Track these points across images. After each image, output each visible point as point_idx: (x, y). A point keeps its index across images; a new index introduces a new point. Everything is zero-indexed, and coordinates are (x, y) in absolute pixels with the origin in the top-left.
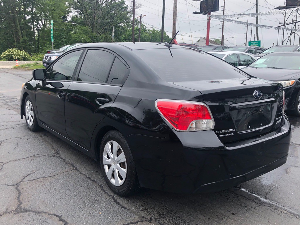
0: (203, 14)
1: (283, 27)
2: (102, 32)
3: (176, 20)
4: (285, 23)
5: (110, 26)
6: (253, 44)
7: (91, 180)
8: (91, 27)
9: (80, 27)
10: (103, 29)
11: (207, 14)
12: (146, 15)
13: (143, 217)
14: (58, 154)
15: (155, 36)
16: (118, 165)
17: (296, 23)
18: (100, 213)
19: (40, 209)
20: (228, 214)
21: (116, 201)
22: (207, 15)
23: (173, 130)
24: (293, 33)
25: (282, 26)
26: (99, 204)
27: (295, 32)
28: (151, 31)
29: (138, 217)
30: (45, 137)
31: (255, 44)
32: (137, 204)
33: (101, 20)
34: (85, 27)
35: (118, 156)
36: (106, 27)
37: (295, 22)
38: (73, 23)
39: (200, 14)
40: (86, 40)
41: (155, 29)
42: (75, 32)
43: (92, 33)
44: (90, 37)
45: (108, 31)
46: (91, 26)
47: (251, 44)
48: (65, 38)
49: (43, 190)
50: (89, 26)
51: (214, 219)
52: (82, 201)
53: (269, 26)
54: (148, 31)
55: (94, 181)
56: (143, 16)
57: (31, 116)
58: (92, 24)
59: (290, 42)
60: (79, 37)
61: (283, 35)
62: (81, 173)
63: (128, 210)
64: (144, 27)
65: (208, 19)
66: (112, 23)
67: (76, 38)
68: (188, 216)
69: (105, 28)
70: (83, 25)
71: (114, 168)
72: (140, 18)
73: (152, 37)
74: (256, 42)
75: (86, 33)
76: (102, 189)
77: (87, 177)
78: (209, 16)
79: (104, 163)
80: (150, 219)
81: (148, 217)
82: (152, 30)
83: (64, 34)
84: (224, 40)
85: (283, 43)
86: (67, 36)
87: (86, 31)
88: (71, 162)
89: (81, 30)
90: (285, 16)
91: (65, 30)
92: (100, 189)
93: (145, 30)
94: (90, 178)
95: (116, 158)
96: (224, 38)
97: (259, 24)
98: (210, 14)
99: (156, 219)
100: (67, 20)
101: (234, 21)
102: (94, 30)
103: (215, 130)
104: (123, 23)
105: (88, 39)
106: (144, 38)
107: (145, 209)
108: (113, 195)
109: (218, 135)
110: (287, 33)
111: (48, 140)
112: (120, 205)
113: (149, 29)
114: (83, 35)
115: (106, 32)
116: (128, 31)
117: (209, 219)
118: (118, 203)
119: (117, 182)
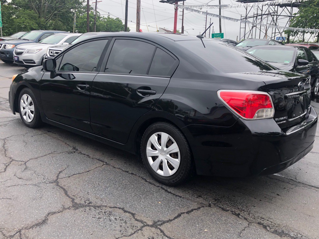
0: (170, 3)
1: (245, 20)
2: (50, 18)
3: (140, 8)
4: (246, 16)
5: (60, 11)
6: (216, 36)
7: (129, 173)
8: (37, 12)
9: (24, 11)
10: (52, 15)
11: (174, 3)
12: (102, 1)
13: (201, 203)
14: (77, 150)
15: (111, 24)
16: (168, 155)
17: (257, 17)
18: (160, 203)
19: (97, 203)
20: (273, 195)
21: (166, 191)
22: (174, 5)
23: (240, 118)
24: (255, 26)
25: (243, 19)
26: (153, 194)
27: (256, 26)
28: (105, 18)
29: (196, 203)
30: (50, 133)
31: (219, 36)
32: (189, 193)
33: (49, 3)
34: (31, 11)
35: (167, 147)
36: (56, 12)
37: (256, 15)
38: (14, 6)
39: (167, 3)
40: (33, 26)
41: (111, 17)
42: (18, 17)
43: (39, 18)
44: (37, 23)
45: (58, 17)
46: (38, 10)
47: (215, 36)
48: (7, 24)
49: (87, 185)
50: (35, 10)
51: (265, 200)
52: (134, 193)
53: (236, 19)
54: (102, 18)
55: (132, 174)
56: (99, 2)
57: (30, 111)
58: (39, 8)
59: (252, 36)
60: (23, 22)
61: (245, 28)
62: (115, 168)
63: (183, 198)
64: (98, 14)
65: (175, 9)
66: (61, 8)
67: (20, 23)
68: (241, 200)
69: (54, 13)
70: (27, 9)
71: (162, 160)
72: (95, 4)
73: (107, 25)
74: (219, 35)
75: (32, 18)
76: (146, 181)
77: (123, 171)
78: (176, 5)
79: (147, 155)
80: (209, 205)
81: (206, 203)
82: (107, 17)
83: (4, 18)
84: (184, 31)
85: (245, 36)
86: (8, 20)
87: (32, 15)
88: (98, 157)
89: (26, 14)
90: (247, 9)
91: (5, 14)
92: (143, 181)
93: (99, 18)
94: (128, 172)
95: (165, 149)
96: (184, 29)
97: (221, 15)
98: (177, 3)
99: (214, 204)
100: (7, 2)
101: (201, 13)
102: (42, 16)
103: (274, 118)
104: (75, 8)
105: (34, 25)
106: (99, 26)
107: (200, 196)
108: (160, 186)
109: (277, 122)
110: (249, 27)
111: (56, 137)
112: (174, 195)
113: (104, 16)
114: (28, 20)
115: (56, 18)
116: (81, 18)
117: (261, 200)
118: (170, 193)
119: (166, 172)
